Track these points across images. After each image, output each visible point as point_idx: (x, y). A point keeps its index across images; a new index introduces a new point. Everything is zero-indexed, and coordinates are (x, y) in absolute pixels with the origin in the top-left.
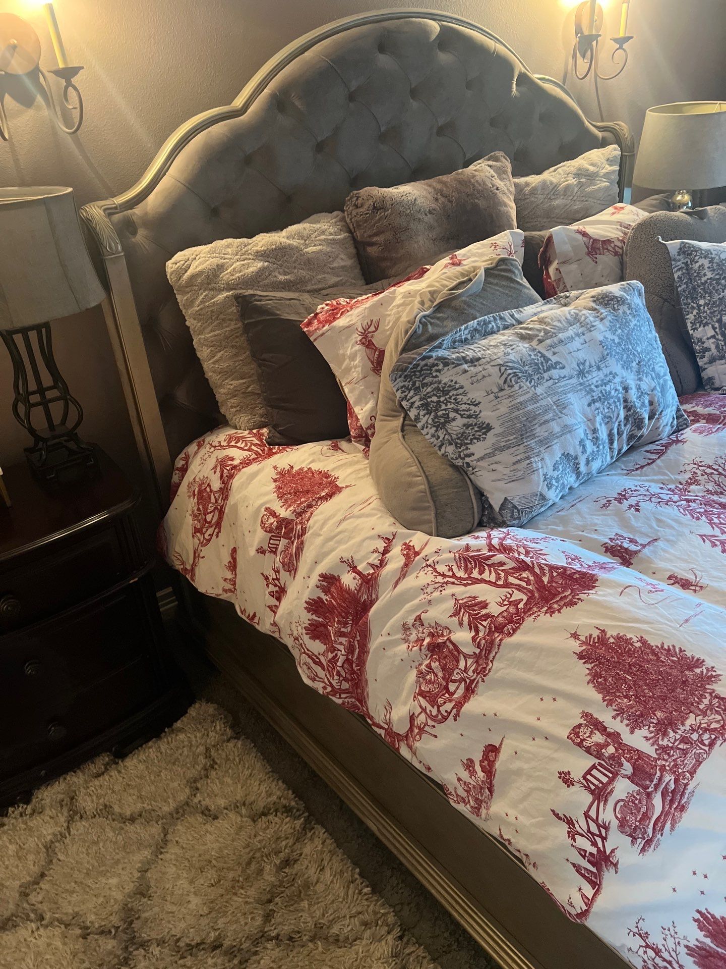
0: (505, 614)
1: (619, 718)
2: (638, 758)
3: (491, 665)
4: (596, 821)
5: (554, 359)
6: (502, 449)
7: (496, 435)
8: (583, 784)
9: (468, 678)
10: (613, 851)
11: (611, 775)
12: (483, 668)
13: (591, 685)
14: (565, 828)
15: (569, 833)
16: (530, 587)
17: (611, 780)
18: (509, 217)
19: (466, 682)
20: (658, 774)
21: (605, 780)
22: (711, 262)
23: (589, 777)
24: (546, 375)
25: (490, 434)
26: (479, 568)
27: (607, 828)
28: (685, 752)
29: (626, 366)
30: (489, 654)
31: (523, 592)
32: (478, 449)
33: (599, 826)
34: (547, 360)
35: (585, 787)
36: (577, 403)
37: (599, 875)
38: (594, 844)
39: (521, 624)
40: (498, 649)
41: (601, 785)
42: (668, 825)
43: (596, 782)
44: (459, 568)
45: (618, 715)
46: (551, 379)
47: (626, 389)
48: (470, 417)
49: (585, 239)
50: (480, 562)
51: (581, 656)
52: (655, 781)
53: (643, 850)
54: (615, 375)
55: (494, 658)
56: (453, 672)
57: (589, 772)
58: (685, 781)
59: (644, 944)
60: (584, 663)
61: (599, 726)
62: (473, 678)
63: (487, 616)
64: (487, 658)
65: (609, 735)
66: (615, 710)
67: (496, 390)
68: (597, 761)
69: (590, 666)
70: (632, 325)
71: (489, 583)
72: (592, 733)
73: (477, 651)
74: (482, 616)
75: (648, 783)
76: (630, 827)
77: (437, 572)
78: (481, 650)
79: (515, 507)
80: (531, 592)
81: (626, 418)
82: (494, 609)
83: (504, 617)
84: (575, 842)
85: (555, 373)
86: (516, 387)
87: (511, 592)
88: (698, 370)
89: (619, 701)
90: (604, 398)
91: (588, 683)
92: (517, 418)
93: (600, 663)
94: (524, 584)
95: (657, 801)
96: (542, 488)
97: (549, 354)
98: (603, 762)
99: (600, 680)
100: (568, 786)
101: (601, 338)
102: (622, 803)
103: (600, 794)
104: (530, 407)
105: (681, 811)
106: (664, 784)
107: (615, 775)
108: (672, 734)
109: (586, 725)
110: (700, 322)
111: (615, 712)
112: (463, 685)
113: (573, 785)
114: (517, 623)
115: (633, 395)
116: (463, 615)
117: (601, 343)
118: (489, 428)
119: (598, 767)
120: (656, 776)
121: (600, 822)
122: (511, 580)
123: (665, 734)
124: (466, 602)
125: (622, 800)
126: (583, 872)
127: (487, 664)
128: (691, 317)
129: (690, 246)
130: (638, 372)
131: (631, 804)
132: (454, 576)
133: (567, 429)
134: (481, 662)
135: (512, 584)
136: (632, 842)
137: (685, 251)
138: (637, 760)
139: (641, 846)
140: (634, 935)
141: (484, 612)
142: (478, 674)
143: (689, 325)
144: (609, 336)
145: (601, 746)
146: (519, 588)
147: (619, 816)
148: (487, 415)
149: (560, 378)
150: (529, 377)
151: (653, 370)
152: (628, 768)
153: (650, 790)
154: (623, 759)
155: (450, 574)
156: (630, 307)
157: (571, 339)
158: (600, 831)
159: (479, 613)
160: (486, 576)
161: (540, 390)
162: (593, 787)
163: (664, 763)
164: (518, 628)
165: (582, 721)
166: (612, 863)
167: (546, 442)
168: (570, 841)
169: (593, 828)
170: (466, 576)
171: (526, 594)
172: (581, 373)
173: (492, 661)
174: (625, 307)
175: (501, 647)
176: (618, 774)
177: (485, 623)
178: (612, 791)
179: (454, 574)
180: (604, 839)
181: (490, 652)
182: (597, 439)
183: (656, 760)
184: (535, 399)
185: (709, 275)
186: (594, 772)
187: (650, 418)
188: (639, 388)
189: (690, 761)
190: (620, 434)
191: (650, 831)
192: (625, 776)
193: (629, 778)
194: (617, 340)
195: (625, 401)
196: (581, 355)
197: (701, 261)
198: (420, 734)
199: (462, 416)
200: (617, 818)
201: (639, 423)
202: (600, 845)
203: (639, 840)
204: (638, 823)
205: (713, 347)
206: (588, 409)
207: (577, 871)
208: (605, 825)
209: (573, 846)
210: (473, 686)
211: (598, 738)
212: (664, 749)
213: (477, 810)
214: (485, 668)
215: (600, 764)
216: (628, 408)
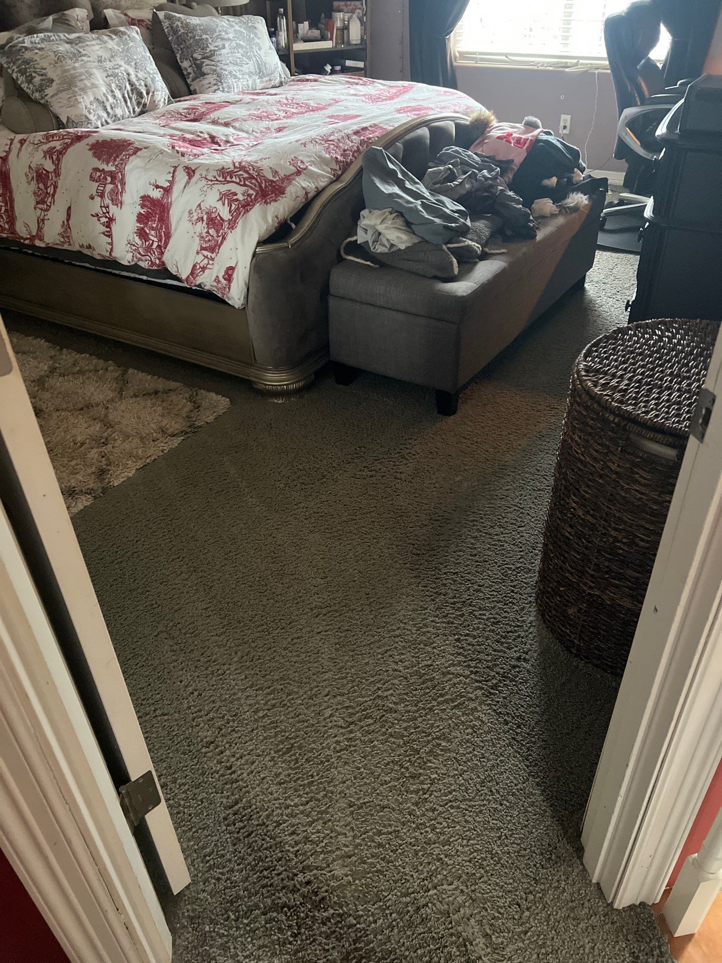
29: (128, 63)
47: (128, 74)
49: (127, 18)
81: (132, 90)
86: (64, 62)
90: (115, 75)
92: (66, 76)
104: (72, 72)
115: (133, 78)
130: (136, 68)
133: (94, 86)
150: (71, 59)
151: (145, 69)
161: (76, 65)
167: (84, 90)
182: (115, 96)
184: (74, 68)
188: (137, 76)
195: (129, 80)
206: (106, 79)
216: (131, 84)
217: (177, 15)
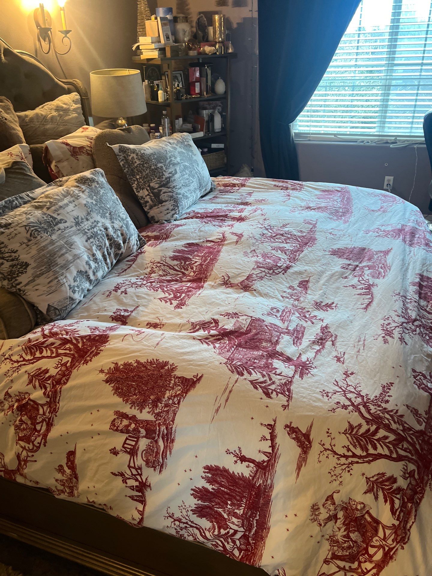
0: (60, 372)
1: (133, 408)
2: (147, 424)
3: (58, 405)
4: (134, 468)
5: (59, 218)
6: (38, 276)
7: (34, 268)
8: (123, 451)
9: (47, 418)
10: (146, 479)
11: (136, 440)
12: (54, 408)
13: (115, 395)
14: (120, 479)
15: (123, 481)
16: (72, 352)
17: (137, 442)
18: (18, 137)
19: (46, 421)
20: (158, 428)
21: (133, 443)
22: (137, 155)
23: (126, 446)
24: (56, 228)
25: (29, 268)
26: (40, 351)
27: (140, 468)
28: (168, 412)
29: (103, 216)
30: (55, 399)
31: (68, 356)
32: (23, 279)
33: (136, 469)
34: (55, 219)
35: (125, 452)
36: (79, 242)
37: (143, 496)
38: (137, 480)
39: (70, 375)
40: (60, 394)
41: (132, 447)
42: (168, 453)
43: (129, 447)
44: (26, 354)
45: (132, 406)
46: (59, 229)
47: (106, 229)
48: (13, 260)
50: (39, 347)
51: (107, 381)
52: (157, 433)
53: (160, 471)
54: (98, 222)
55: (59, 400)
56: (37, 418)
57: (125, 443)
58: (171, 427)
59: (173, 520)
60: (109, 384)
61: (124, 416)
62: (50, 417)
63: (50, 377)
64: (55, 402)
65: (130, 418)
66: (130, 404)
67: (26, 241)
68: (127, 435)
69: (113, 385)
70: (101, 193)
71: (47, 357)
72: (121, 421)
73: (48, 400)
74: (47, 378)
75: (154, 435)
76: (151, 463)
77: (13, 361)
78: (51, 399)
79: (56, 309)
80: (73, 355)
81: (110, 245)
82: (53, 372)
83: (59, 374)
84: (127, 484)
85: (61, 226)
86: (39, 237)
87: (61, 359)
88: (145, 213)
89: (132, 398)
90: (95, 235)
91: (114, 395)
92: (44, 255)
93: (118, 381)
94: (68, 352)
95: (161, 443)
96: (70, 293)
97: (55, 215)
98: (131, 435)
99: (119, 391)
100: (116, 456)
101: (85, 202)
102: (144, 452)
103: (133, 452)
104: (50, 248)
105: (172, 443)
106: (162, 432)
107: (138, 438)
108: (160, 405)
109: (118, 418)
110: (140, 188)
111: (131, 405)
112: (44, 423)
113: (119, 453)
114: (68, 375)
115: (111, 231)
116: (35, 381)
117: (85, 205)
118: (27, 265)
119: (129, 438)
120: (157, 430)
121: (137, 467)
122: (60, 351)
123: (157, 406)
124: (35, 373)
125: (144, 450)
126: (135, 498)
127: (56, 405)
128: (135, 186)
129: (125, 147)
130: (111, 219)
131: (149, 450)
132: (24, 360)
133: (77, 257)
134: (52, 405)
135: (61, 354)
136: (154, 470)
137: (122, 150)
138: (146, 426)
139: (159, 470)
140: (168, 518)
141: (47, 375)
142: (52, 413)
143: (135, 190)
144: (90, 200)
145: (127, 426)
146: (66, 355)
147: (145, 459)
148: (24, 257)
149: (65, 229)
150: (46, 230)
151: (119, 216)
152: (143, 432)
153: (156, 438)
154: (140, 428)
155: (22, 359)
156: (98, 184)
157: (67, 205)
158: (137, 472)
159: (44, 377)
160: (44, 354)
161: (54, 237)
162: (128, 450)
163: (159, 421)
164: (69, 378)
165: (115, 417)
166: (147, 486)
167: (66, 267)
168: (125, 485)
169: (134, 472)
170: (32, 357)
171: (70, 357)
172: (77, 224)
173: (58, 403)
174: (95, 184)
175: (62, 392)
176: (139, 437)
177: (49, 382)
178: (138, 448)
179: (24, 359)
180: (140, 475)
181: (56, 397)
182: (96, 259)
183: (155, 421)
184: (52, 242)
185: (138, 162)
186: (128, 442)
187: (124, 243)
188: (113, 228)
189: (171, 415)
190: (109, 254)
191: (161, 460)
192: (143, 437)
193: (145, 437)
194: (94, 203)
195: (107, 235)
196: (75, 213)
197: (132, 155)
198: (25, 464)
199: (7, 261)
200: (144, 461)
201: (118, 247)
202: (140, 479)
203: (157, 467)
204: (154, 459)
205: (149, 200)
206: (86, 243)
207: (133, 499)
208: (139, 467)
209: (126, 487)
210: (51, 422)
211: (125, 422)
212: (158, 414)
213: (71, 494)
214: (55, 408)
215: (130, 436)
216: (110, 238)
217: (132, 146)
